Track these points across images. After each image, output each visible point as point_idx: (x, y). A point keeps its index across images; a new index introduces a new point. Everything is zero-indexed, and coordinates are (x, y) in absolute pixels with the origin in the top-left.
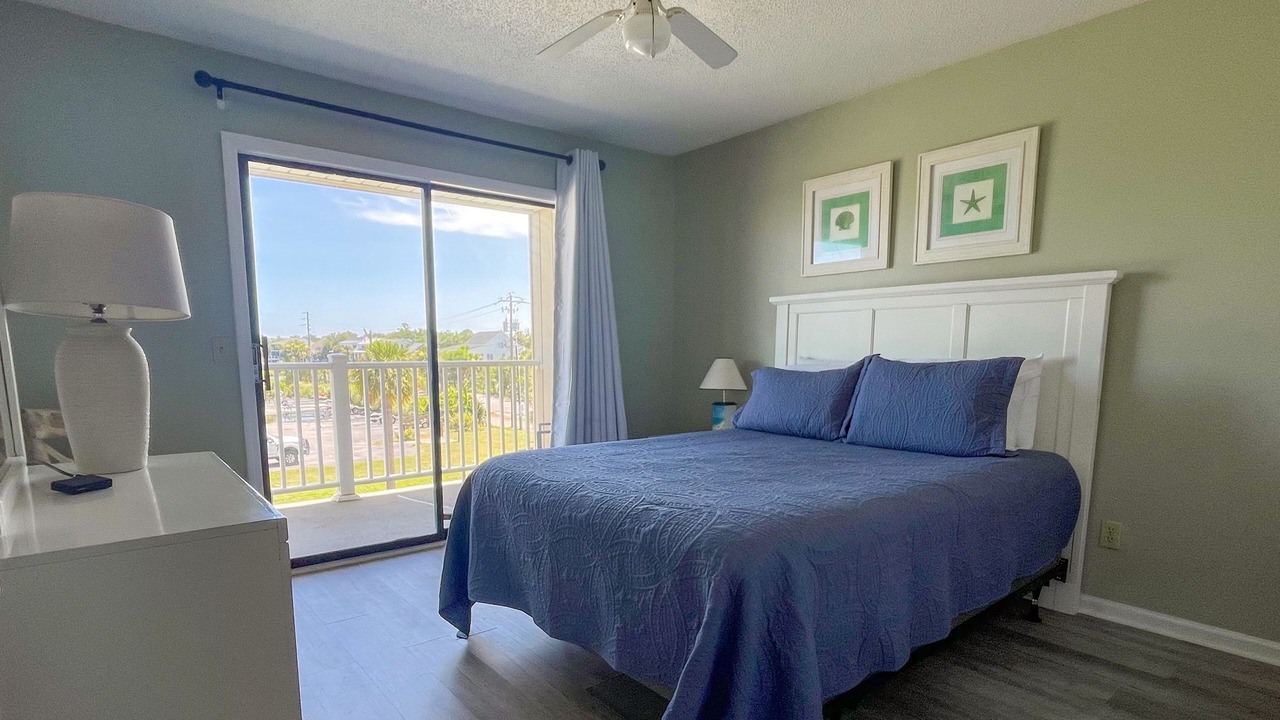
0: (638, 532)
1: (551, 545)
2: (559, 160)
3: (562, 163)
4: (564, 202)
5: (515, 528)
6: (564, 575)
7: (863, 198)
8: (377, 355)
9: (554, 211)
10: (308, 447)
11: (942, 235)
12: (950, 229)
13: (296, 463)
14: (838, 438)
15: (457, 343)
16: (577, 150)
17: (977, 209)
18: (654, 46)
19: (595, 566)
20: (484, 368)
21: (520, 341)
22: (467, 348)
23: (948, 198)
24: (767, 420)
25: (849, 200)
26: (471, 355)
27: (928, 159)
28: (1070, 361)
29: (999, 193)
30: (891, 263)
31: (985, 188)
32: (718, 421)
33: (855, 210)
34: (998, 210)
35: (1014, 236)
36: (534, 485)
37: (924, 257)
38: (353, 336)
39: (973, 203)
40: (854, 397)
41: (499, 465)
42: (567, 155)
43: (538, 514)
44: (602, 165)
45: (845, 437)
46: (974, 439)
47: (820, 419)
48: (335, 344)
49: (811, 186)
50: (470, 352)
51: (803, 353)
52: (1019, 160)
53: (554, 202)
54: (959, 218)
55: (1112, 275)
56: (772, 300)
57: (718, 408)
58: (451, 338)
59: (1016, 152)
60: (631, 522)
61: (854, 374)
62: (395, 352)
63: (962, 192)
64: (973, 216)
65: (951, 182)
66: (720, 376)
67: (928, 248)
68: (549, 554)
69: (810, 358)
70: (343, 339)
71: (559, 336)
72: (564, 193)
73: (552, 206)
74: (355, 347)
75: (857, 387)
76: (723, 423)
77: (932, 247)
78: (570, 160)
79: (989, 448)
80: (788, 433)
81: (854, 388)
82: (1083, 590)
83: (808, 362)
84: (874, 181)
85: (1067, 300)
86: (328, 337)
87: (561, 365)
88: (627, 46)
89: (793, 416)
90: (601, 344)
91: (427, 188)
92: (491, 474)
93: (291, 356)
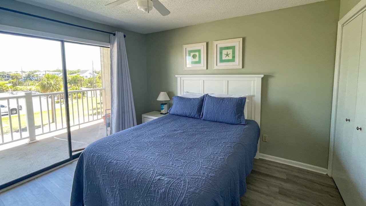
0: (158, 192)
1: (119, 190)
2: (111, 34)
3: (112, 35)
4: (113, 47)
5: (103, 180)
6: (126, 203)
7: (199, 51)
8: (48, 78)
9: (109, 49)
10: (21, 108)
11: (220, 62)
12: (222, 61)
13: (16, 113)
14: (200, 118)
15: (76, 73)
16: (117, 32)
17: (228, 56)
18: (148, 9)
19: (139, 202)
20: (86, 92)
21: (96, 72)
22: (79, 75)
23: (221, 53)
24: (180, 112)
25: (195, 51)
26: (80, 77)
27: (216, 43)
28: (254, 96)
29: (234, 53)
30: (207, 68)
31: (230, 51)
32: (163, 109)
33: (197, 54)
34: (234, 57)
35: (238, 64)
36: (110, 162)
37: (216, 67)
38: (40, 71)
39: (227, 55)
40: (203, 106)
41: (94, 150)
42: (113, 33)
43: (113, 177)
44: (125, 36)
45: (202, 118)
46: (237, 120)
47: (194, 113)
48: (32, 74)
49: (185, 46)
50: (80, 76)
51: (185, 90)
52: (238, 45)
53: (110, 46)
54: (224, 58)
55: (263, 76)
56: (176, 76)
57: (162, 106)
58: (74, 72)
59: (237, 43)
60: (154, 187)
61: (202, 100)
62: (54, 78)
63: (225, 52)
64: (227, 58)
65: (222, 49)
66: (162, 97)
67: (217, 65)
68: (119, 193)
69: (187, 92)
70: (36, 72)
71: (112, 87)
72: (113, 44)
73: (109, 48)
74: (40, 74)
75: (204, 103)
76: (164, 110)
77: (218, 65)
78: (114, 35)
79: (241, 123)
80: (186, 116)
81: (203, 104)
82: (260, 152)
83: (187, 94)
84: (202, 46)
85: (252, 81)
86: (30, 72)
87: (113, 96)
88: (139, 8)
89: (187, 112)
90: (126, 87)
91: (63, 42)
92: (92, 154)
93: (15, 78)
